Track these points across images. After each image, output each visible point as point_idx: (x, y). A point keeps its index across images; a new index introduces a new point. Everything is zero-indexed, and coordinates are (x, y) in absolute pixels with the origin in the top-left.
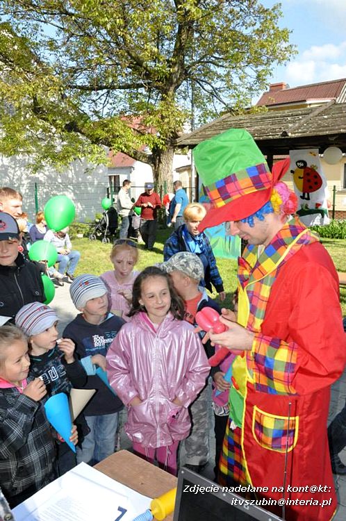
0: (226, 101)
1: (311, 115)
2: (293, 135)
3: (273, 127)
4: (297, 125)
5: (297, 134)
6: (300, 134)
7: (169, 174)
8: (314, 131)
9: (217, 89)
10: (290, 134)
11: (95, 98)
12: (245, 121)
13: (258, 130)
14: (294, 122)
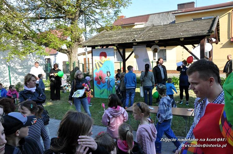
0: (102, 24)
1: (145, 31)
2: (138, 41)
3: (127, 37)
4: (139, 36)
5: (140, 40)
6: (141, 40)
7: (76, 58)
8: (148, 39)
9: (97, 19)
10: (137, 40)
11: (38, 23)
12: (113, 34)
13: (120, 38)
14: (137, 34)
